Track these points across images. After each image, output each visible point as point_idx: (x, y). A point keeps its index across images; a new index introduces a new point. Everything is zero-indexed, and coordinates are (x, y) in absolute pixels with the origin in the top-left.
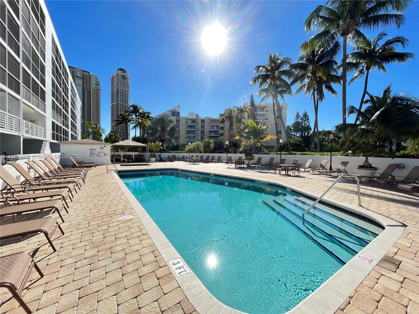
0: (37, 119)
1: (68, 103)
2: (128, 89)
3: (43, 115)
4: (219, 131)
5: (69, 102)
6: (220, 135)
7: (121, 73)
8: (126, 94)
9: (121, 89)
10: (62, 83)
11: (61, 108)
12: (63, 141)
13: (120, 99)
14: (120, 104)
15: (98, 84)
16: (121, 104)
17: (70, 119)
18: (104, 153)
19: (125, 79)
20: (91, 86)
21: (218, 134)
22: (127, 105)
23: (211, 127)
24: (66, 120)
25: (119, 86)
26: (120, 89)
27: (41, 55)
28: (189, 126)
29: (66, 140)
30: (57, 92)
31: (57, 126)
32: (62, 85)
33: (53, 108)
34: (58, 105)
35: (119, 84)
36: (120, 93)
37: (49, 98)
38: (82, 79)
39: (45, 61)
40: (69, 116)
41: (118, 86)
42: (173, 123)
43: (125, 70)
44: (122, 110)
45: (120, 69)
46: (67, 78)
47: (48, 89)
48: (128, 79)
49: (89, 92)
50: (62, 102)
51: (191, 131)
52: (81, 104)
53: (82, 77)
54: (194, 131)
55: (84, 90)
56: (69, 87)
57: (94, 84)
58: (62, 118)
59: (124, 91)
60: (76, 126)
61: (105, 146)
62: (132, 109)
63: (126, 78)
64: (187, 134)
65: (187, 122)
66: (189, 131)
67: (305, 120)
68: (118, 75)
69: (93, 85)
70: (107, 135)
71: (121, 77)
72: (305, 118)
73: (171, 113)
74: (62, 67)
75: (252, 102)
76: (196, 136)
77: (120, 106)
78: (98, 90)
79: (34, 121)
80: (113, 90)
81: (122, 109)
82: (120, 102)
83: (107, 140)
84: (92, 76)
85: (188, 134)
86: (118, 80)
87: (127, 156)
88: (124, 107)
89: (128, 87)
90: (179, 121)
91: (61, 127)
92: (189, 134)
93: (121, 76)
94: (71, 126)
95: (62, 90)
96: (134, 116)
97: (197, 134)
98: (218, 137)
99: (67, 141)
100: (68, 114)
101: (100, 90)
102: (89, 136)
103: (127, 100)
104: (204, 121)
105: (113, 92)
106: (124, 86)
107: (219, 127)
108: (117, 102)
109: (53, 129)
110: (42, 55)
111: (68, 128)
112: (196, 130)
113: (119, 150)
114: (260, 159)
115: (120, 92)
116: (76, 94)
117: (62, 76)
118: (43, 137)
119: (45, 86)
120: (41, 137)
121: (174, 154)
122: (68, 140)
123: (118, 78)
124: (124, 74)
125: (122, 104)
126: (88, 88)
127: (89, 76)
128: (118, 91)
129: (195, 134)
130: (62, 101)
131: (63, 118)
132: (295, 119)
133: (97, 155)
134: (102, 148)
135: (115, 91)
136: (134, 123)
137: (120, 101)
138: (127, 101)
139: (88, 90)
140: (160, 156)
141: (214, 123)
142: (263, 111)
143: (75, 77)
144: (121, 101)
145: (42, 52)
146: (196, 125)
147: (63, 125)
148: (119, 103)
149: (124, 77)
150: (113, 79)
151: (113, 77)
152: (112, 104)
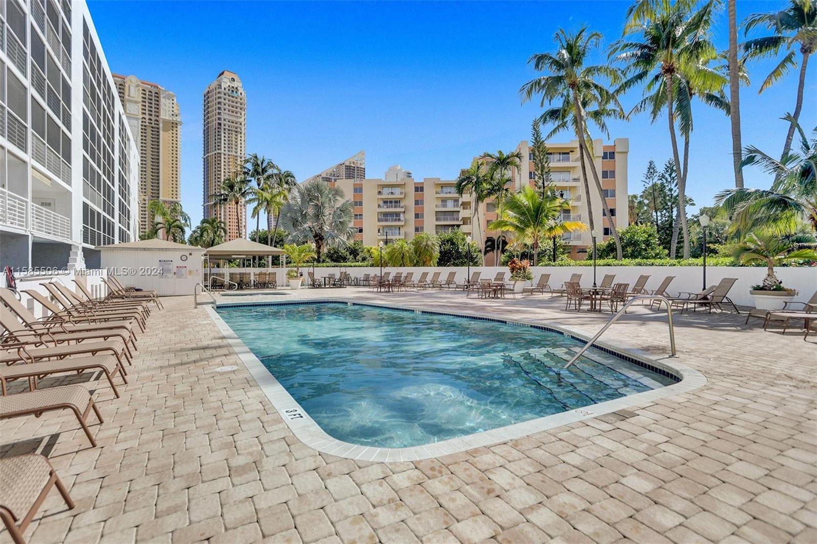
0: (54, 199)
1: (113, 160)
3: (68, 191)
4: (459, 211)
5: (116, 157)
6: (461, 223)
7: (226, 81)
8: (238, 130)
9: (227, 117)
10: (102, 118)
11: (101, 172)
12: (104, 244)
13: (225, 143)
14: (225, 154)
15: (174, 111)
16: (227, 153)
17: (117, 196)
18: (189, 269)
20: (161, 116)
21: (458, 219)
23: (440, 203)
24: (109, 199)
25: (222, 111)
26: (224, 119)
27: (63, 66)
28: (385, 202)
29: (109, 243)
30: (93, 139)
31: (93, 212)
32: (102, 122)
33: (85, 175)
34: (95, 166)
35: (222, 107)
36: (224, 128)
37: (78, 152)
39: (70, 78)
40: (116, 189)
41: (219, 113)
42: (342, 196)
44: (229, 170)
45: (226, 73)
46: (111, 106)
47: (77, 135)
48: (243, 94)
50: (102, 160)
51: (391, 214)
52: (138, 159)
53: (140, 98)
54: (398, 214)
56: (116, 126)
58: (102, 195)
59: (232, 122)
60: (129, 211)
61: (190, 254)
62: (249, 166)
63: (239, 92)
64: (379, 220)
65: (380, 193)
66: (386, 214)
67: (669, 180)
68: (219, 87)
69: (164, 114)
70: (193, 229)
71: (226, 92)
72: (670, 175)
73: (344, 170)
74: (102, 85)
75: (536, 138)
76: (402, 226)
77: (225, 158)
78: (174, 125)
79: (50, 204)
80: (208, 123)
81: (229, 166)
82: (225, 150)
83: (194, 241)
84: (162, 93)
85: (382, 221)
86: (219, 98)
87: (238, 276)
88: (233, 160)
89: (243, 113)
90: (361, 190)
91: (99, 214)
92: (387, 220)
93: (227, 89)
94: (120, 211)
95: (101, 135)
96: (254, 184)
97: (406, 221)
98: (458, 226)
99: (111, 246)
100: (113, 185)
101: (178, 125)
102: (156, 232)
103: (240, 144)
104: (422, 189)
105: (208, 128)
106: (233, 112)
107: (460, 203)
108: (218, 149)
109: (85, 221)
110: (65, 65)
111: (113, 217)
112: (403, 210)
113: (221, 262)
114: (545, 277)
115: (224, 124)
116: (129, 140)
117: (103, 102)
118: (67, 238)
119: (70, 130)
120: (64, 237)
121: (343, 270)
122: (113, 243)
123: (219, 93)
124: (232, 84)
125: (229, 155)
126: (153, 122)
127: (156, 93)
128: (220, 124)
129: (399, 220)
130: (102, 157)
131: (104, 195)
132: (644, 180)
133: (175, 273)
134: (184, 258)
135: (214, 124)
136: (254, 199)
138: (240, 148)
139: (153, 125)
140: (311, 275)
141: (446, 193)
142: (568, 160)
143: (126, 98)
144: (227, 147)
145: (65, 59)
146: (401, 198)
147: (104, 210)
148: (222, 152)
149: (232, 90)
150: (208, 98)
151: (208, 92)
152: (206, 156)
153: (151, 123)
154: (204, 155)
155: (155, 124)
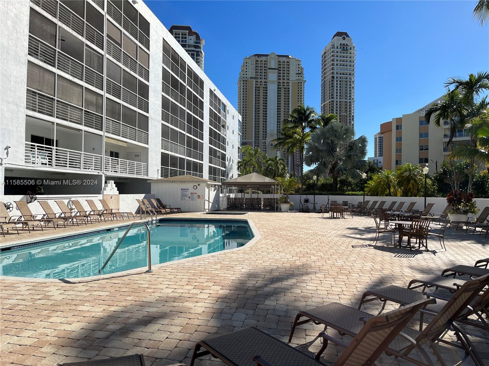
2: (352, 68)
7: (339, 41)
8: (348, 80)
9: (339, 71)
13: (337, 93)
14: (337, 102)
15: (300, 74)
16: (338, 100)
18: (197, 194)
19: (345, 52)
20: (291, 79)
22: (348, 101)
25: (335, 67)
26: (337, 73)
35: (335, 63)
36: (337, 81)
38: (277, 71)
41: (333, 69)
43: (346, 34)
44: (340, 113)
45: (339, 34)
46: (199, 87)
48: (352, 48)
49: (287, 90)
50: (187, 124)
53: (277, 68)
55: (280, 88)
56: (206, 100)
57: (295, 75)
59: (343, 74)
61: (199, 185)
63: (349, 48)
68: (333, 46)
69: (293, 77)
71: (339, 50)
77: (337, 105)
78: (300, 84)
80: (325, 78)
81: (340, 110)
82: (337, 98)
84: (291, 61)
86: (333, 56)
88: (343, 106)
89: (352, 64)
93: (339, 47)
94: (210, 155)
100: (202, 139)
101: (303, 83)
103: (350, 91)
105: (325, 82)
106: (344, 65)
108: (332, 98)
115: (337, 78)
117: (188, 87)
118: (144, 175)
120: (141, 174)
123: (333, 52)
124: (344, 42)
125: (340, 101)
126: (285, 84)
127: (287, 62)
128: (333, 77)
130: (185, 122)
131: (189, 146)
133: (190, 197)
134: (195, 188)
135: (329, 78)
137: (337, 95)
138: (350, 93)
143: (268, 70)
144: (339, 95)
145: (143, 70)
148: (335, 100)
149: (344, 48)
150: (325, 57)
151: (325, 53)
152: (323, 104)
153: (284, 86)
154: (322, 104)
155: (286, 86)
